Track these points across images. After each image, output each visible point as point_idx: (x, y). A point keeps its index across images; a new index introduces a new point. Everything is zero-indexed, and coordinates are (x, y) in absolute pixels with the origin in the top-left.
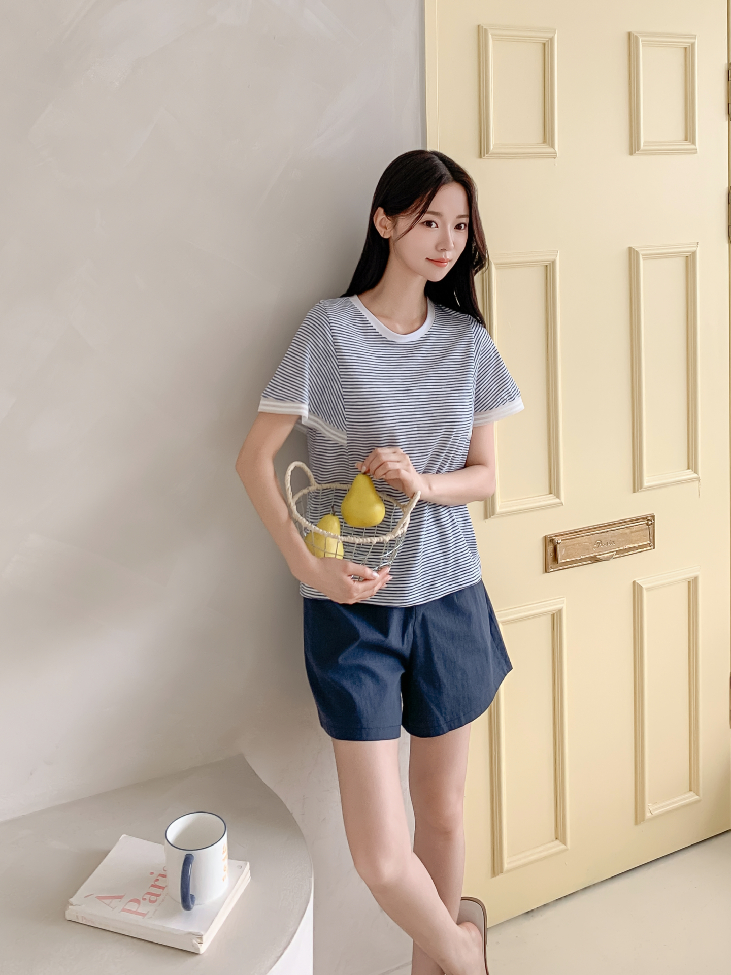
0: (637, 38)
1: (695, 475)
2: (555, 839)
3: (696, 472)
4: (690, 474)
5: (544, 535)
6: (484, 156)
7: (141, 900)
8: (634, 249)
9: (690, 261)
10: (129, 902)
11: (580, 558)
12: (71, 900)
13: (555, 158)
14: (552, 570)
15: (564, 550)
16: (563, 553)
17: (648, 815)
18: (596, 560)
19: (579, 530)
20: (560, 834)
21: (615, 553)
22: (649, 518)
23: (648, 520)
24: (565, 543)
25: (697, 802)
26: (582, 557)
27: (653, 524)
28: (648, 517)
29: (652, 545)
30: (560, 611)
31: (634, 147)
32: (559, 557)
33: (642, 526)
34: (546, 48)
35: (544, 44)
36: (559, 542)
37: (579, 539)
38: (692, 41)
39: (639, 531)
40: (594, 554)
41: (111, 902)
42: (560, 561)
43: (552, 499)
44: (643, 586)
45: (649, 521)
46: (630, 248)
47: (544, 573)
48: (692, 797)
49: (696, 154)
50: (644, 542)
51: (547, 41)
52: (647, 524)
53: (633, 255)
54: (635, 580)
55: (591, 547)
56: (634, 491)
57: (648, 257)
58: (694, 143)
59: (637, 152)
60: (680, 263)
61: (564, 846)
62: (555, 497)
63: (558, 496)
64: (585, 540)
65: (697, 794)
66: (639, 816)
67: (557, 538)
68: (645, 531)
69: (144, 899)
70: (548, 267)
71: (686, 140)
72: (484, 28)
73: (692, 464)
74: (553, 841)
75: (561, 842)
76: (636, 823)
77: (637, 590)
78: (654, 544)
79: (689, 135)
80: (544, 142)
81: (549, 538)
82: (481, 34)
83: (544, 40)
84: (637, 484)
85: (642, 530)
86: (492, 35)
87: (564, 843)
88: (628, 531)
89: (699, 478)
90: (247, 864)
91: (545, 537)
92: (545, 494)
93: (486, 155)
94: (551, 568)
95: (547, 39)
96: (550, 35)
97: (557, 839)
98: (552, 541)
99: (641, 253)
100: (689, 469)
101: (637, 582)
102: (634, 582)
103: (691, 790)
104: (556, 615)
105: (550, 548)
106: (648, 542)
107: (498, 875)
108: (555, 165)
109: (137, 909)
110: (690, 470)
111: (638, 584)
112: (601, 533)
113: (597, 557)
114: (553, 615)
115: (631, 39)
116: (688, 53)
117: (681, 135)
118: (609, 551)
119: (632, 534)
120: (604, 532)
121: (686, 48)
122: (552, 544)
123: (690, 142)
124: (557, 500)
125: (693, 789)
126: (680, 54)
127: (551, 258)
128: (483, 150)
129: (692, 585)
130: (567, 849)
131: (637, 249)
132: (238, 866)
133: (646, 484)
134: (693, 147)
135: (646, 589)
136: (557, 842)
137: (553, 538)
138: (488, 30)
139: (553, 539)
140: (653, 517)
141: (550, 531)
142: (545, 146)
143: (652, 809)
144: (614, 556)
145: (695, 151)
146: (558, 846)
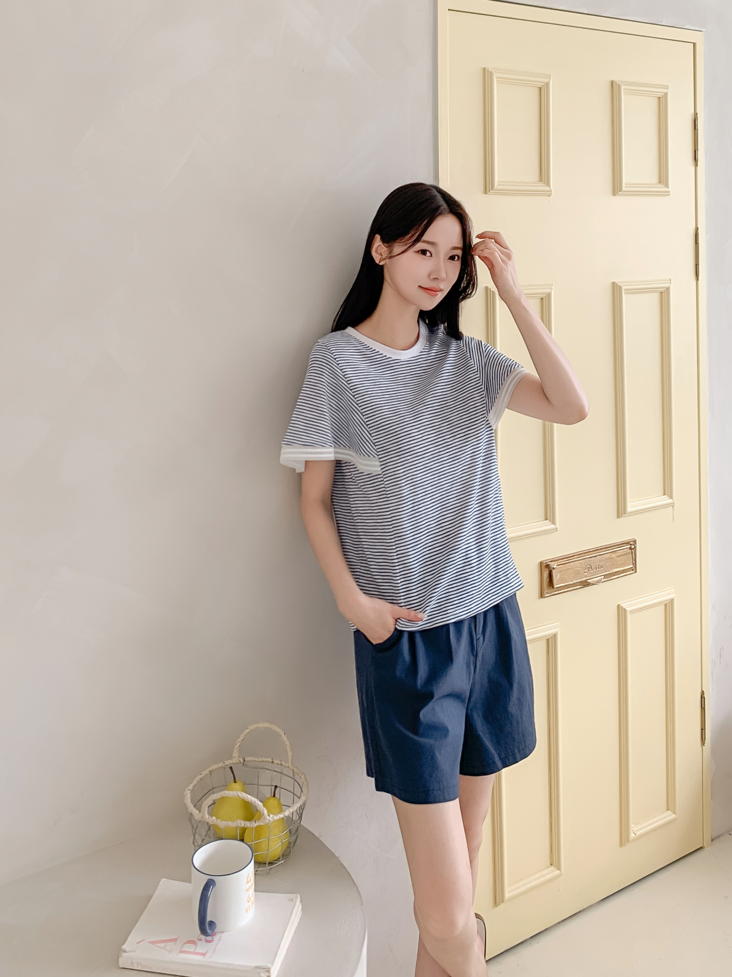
0: (619, 86)
1: (671, 501)
2: (550, 865)
3: (671, 497)
4: (666, 500)
5: (540, 561)
6: (489, 192)
7: (197, 941)
8: (617, 284)
9: (664, 296)
10: (184, 944)
11: (572, 583)
12: (124, 947)
13: (549, 196)
14: (548, 595)
15: (559, 574)
16: (558, 578)
17: (632, 835)
18: (585, 584)
19: (571, 555)
20: (554, 860)
21: (603, 577)
22: (632, 543)
23: (631, 544)
24: (560, 568)
25: (674, 820)
26: (574, 582)
27: (635, 548)
28: (630, 542)
29: (634, 569)
30: (555, 636)
31: (616, 188)
32: (555, 581)
33: (625, 551)
34: (542, 92)
35: (540, 88)
36: (555, 567)
37: (572, 564)
38: (665, 91)
39: (623, 555)
40: (585, 579)
41: (165, 946)
42: (556, 586)
43: (548, 526)
44: (627, 609)
45: (632, 546)
46: (614, 283)
47: (539, 598)
48: (669, 816)
49: (668, 197)
50: (628, 566)
51: (543, 86)
52: (630, 548)
53: (616, 291)
54: (619, 603)
55: (582, 572)
56: (618, 517)
57: (630, 292)
58: (667, 186)
59: (619, 193)
60: (656, 297)
61: (559, 871)
62: (551, 523)
63: (554, 523)
64: (577, 565)
65: (674, 813)
66: (624, 838)
67: (552, 563)
68: (628, 555)
69: (200, 940)
70: (544, 299)
71: (660, 183)
72: (490, 70)
73: (667, 490)
74: (548, 867)
75: (556, 867)
76: (621, 844)
77: (621, 612)
78: (636, 568)
79: (663, 178)
80: (541, 180)
81: (546, 563)
82: (486, 76)
83: (540, 85)
84: (621, 510)
85: (626, 554)
86: (497, 78)
87: (559, 868)
88: (614, 555)
89: (674, 503)
90: (297, 896)
91: (541, 563)
92: (541, 520)
93: (491, 191)
94: (547, 593)
95: (544, 84)
96: (547, 80)
97: (551, 865)
98: (547, 566)
99: (624, 288)
100: (664, 495)
101: (622, 605)
102: (619, 606)
103: (668, 809)
104: (551, 639)
105: (546, 574)
106: (632, 566)
107: (499, 904)
108: (549, 203)
109: (195, 950)
110: (666, 496)
111: (622, 607)
112: (590, 558)
113: (588, 581)
114: (548, 640)
115: (614, 87)
116: (662, 102)
117: (655, 179)
118: (598, 576)
119: (618, 558)
120: (593, 557)
121: (659, 98)
122: (548, 570)
123: (664, 184)
124: (553, 526)
125: (670, 808)
126: (655, 102)
127: (548, 291)
128: (488, 186)
129: (669, 607)
130: (560, 875)
131: (620, 284)
132: (289, 900)
133: (629, 509)
134: (666, 189)
135: (630, 612)
136: (552, 868)
137: (549, 563)
138: (494, 73)
139: (549, 565)
140: (635, 541)
141: (546, 557)
142: (541, 184)
143: (637, 829)
144: (603, 580)
145: (667, 194)
146: (553, 872)
